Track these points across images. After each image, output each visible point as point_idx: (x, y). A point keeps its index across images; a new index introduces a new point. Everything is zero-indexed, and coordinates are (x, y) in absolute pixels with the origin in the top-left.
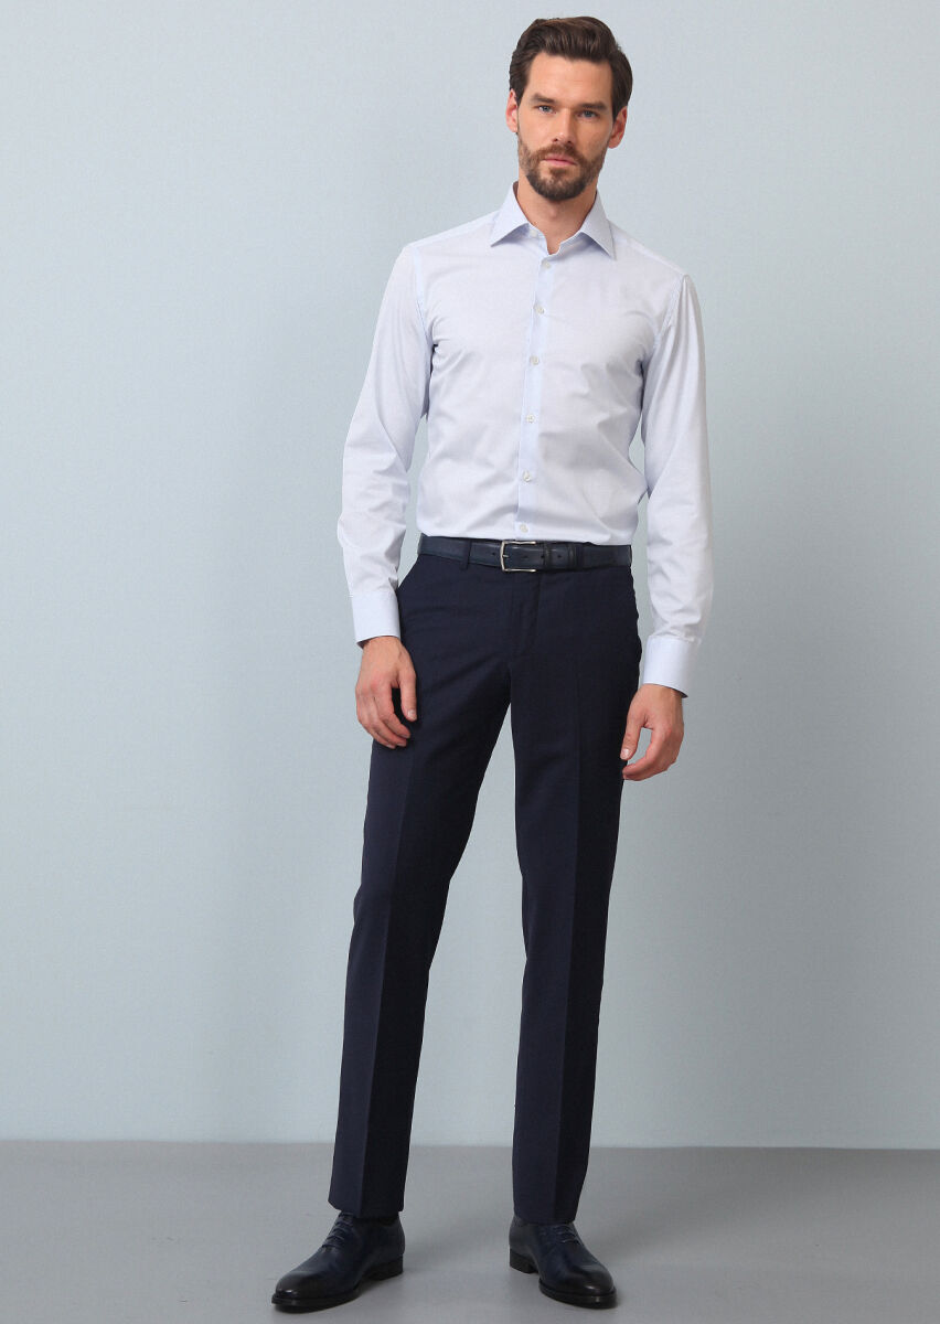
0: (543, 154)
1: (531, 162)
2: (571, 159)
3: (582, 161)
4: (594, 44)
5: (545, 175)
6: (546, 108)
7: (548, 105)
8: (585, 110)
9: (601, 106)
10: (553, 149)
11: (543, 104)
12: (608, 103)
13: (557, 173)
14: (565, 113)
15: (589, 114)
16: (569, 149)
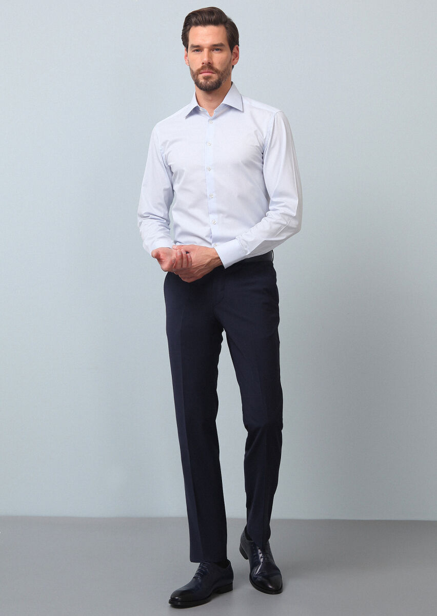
0: (199, 72)
1: (195, 75)
2: (211, 71)
3: (217, 71)
4: (214, 18)
5: (202, 81)
6: (197, 50)
7: (198, 49)
8: (215, 48)
9: (221, 45)
10: (203, 68)
11: (195, 49)
12: (226, 43)
13: (206, 78)
14: (206, 50)
15: (217, 50)
16: (209, 66)
